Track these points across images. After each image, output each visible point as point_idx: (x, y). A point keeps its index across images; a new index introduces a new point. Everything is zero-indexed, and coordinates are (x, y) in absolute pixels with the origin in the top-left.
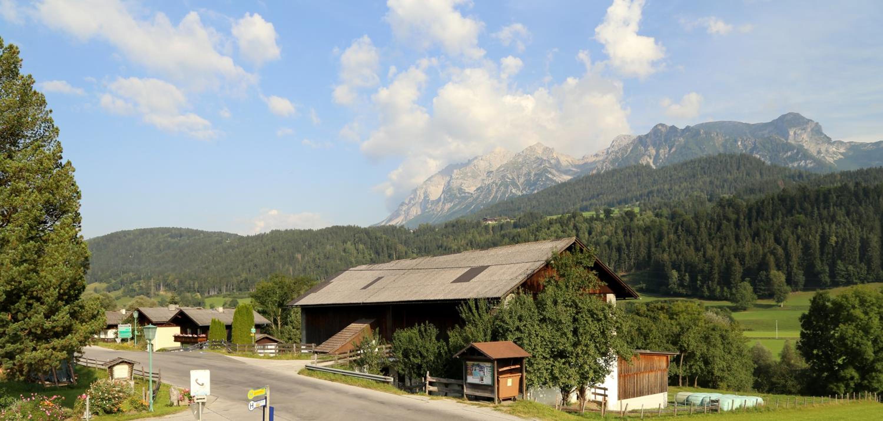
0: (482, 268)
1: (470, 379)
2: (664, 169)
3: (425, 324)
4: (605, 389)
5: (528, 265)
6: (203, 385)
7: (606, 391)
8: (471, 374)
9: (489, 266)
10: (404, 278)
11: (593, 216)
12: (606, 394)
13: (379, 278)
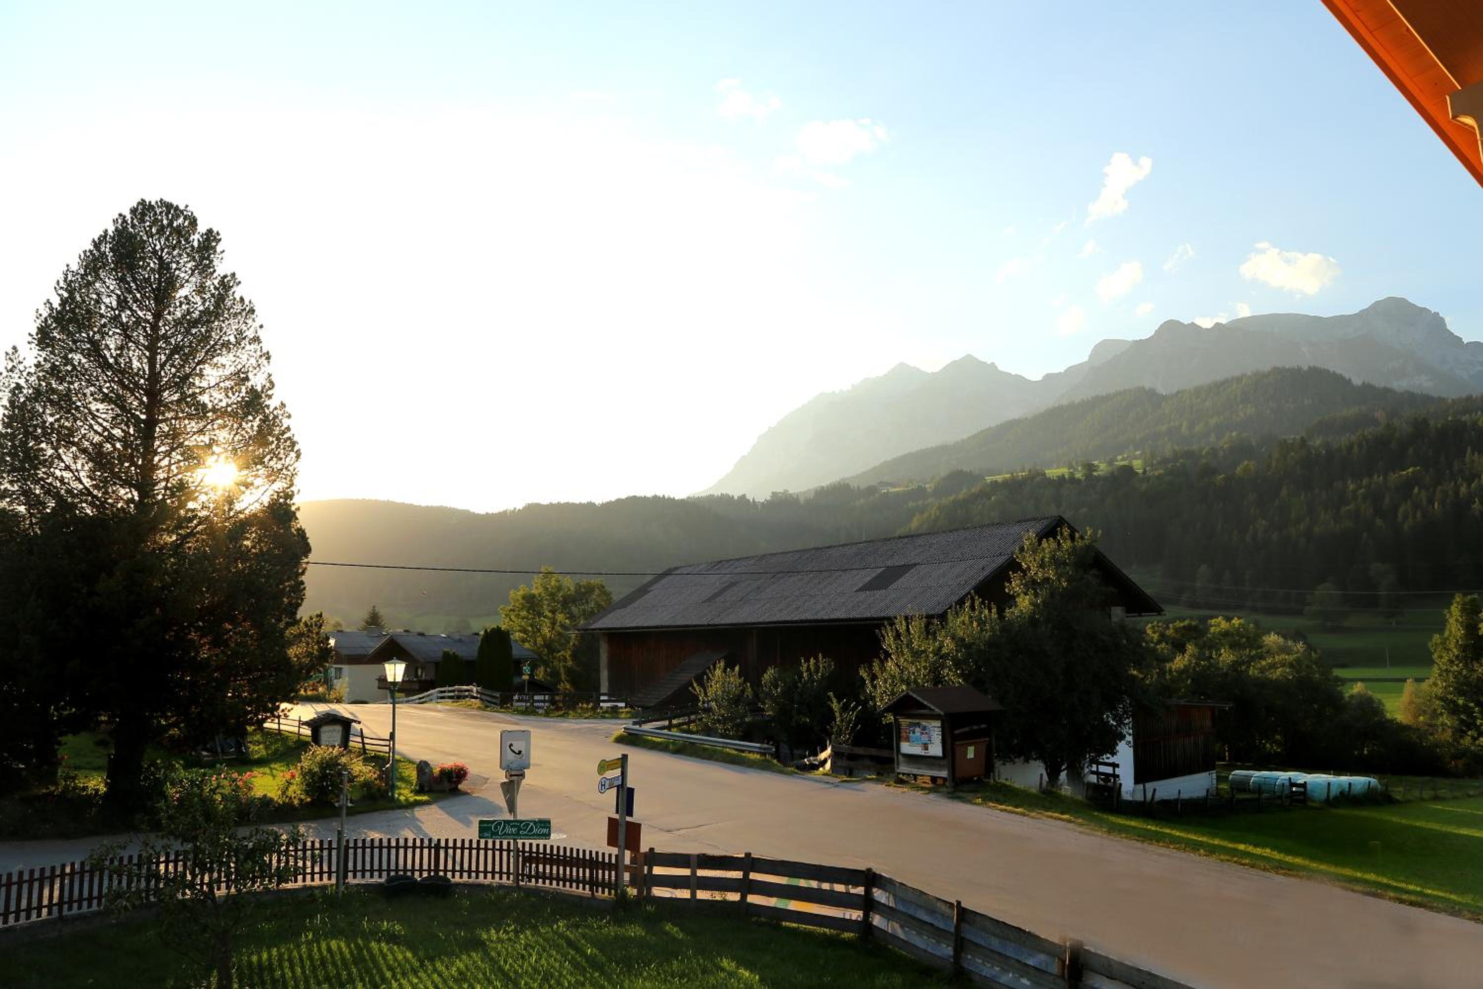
0: (905, 568)
1: (906, 748)
2: (1180, 395)
3: (816, 658)
4: (1115, 766)
5: (983, 562)
6: (520, 752)
7: (1117, 769)
8: (908, 739)
9: (915, 565)
10: (774, 583)
11: (1063, 475)
12: (1117, 773)
13: (732, 585)
